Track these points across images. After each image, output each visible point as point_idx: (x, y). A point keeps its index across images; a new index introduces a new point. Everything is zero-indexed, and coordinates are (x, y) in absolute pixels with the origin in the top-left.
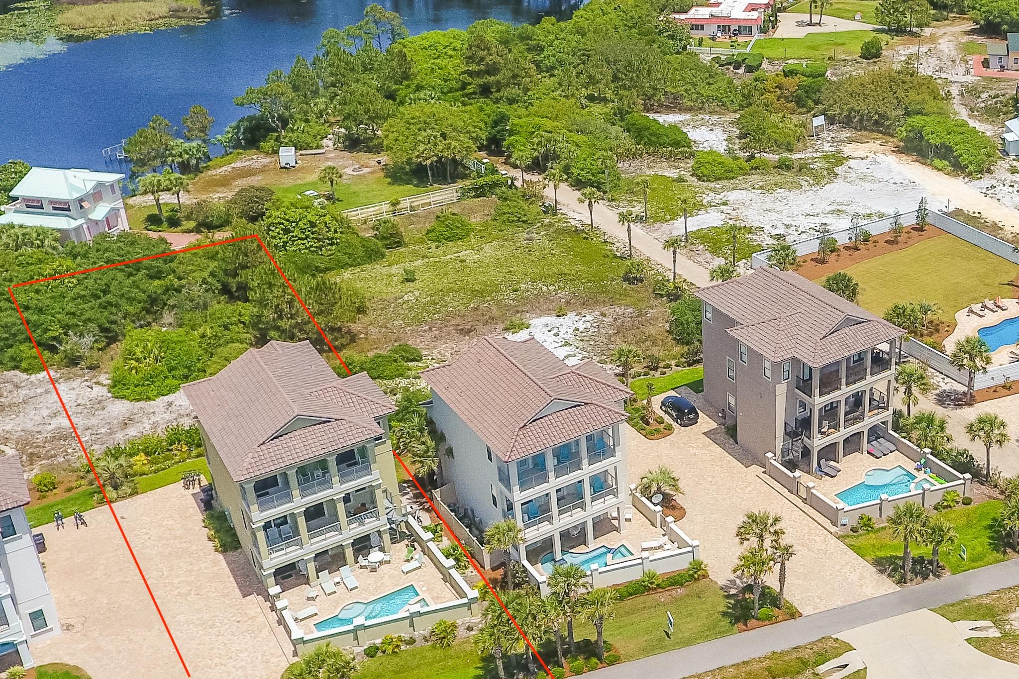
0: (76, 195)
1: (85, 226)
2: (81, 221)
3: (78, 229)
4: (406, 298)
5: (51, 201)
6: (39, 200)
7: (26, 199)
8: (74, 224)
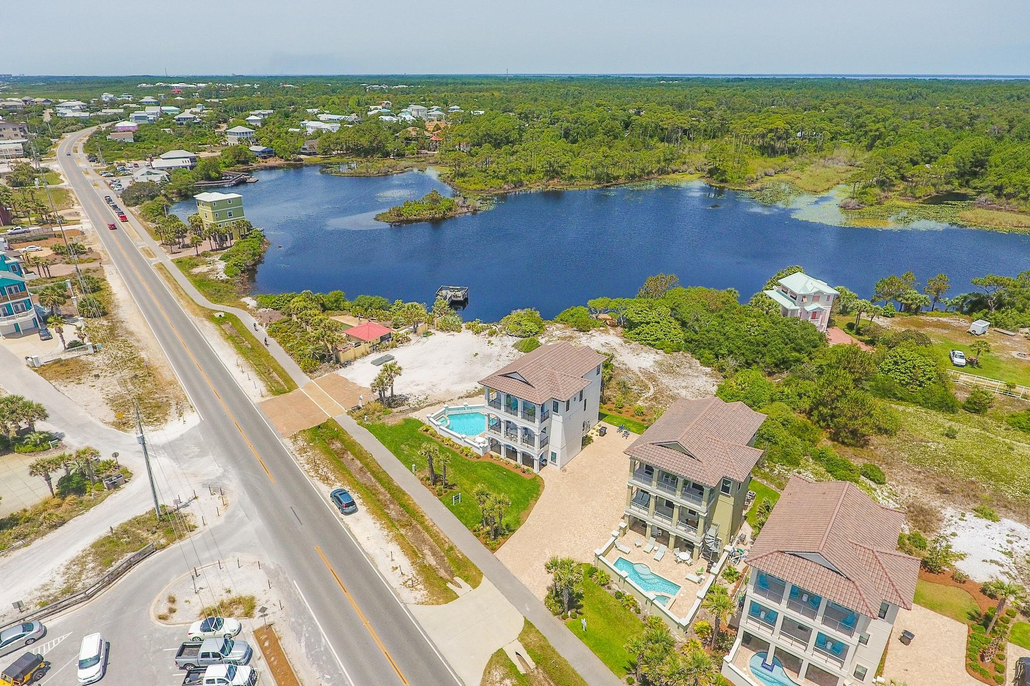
0: (802, 293)
1: (799, 311)
2: (798, 307)
3: (793, 311)
4: (929, 444)
5: (792, 292)
6: (787, 289)
7: (784, 287)
8: (793, 307)
